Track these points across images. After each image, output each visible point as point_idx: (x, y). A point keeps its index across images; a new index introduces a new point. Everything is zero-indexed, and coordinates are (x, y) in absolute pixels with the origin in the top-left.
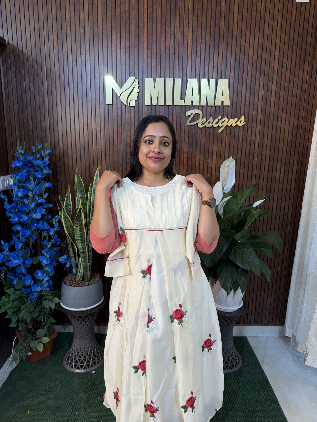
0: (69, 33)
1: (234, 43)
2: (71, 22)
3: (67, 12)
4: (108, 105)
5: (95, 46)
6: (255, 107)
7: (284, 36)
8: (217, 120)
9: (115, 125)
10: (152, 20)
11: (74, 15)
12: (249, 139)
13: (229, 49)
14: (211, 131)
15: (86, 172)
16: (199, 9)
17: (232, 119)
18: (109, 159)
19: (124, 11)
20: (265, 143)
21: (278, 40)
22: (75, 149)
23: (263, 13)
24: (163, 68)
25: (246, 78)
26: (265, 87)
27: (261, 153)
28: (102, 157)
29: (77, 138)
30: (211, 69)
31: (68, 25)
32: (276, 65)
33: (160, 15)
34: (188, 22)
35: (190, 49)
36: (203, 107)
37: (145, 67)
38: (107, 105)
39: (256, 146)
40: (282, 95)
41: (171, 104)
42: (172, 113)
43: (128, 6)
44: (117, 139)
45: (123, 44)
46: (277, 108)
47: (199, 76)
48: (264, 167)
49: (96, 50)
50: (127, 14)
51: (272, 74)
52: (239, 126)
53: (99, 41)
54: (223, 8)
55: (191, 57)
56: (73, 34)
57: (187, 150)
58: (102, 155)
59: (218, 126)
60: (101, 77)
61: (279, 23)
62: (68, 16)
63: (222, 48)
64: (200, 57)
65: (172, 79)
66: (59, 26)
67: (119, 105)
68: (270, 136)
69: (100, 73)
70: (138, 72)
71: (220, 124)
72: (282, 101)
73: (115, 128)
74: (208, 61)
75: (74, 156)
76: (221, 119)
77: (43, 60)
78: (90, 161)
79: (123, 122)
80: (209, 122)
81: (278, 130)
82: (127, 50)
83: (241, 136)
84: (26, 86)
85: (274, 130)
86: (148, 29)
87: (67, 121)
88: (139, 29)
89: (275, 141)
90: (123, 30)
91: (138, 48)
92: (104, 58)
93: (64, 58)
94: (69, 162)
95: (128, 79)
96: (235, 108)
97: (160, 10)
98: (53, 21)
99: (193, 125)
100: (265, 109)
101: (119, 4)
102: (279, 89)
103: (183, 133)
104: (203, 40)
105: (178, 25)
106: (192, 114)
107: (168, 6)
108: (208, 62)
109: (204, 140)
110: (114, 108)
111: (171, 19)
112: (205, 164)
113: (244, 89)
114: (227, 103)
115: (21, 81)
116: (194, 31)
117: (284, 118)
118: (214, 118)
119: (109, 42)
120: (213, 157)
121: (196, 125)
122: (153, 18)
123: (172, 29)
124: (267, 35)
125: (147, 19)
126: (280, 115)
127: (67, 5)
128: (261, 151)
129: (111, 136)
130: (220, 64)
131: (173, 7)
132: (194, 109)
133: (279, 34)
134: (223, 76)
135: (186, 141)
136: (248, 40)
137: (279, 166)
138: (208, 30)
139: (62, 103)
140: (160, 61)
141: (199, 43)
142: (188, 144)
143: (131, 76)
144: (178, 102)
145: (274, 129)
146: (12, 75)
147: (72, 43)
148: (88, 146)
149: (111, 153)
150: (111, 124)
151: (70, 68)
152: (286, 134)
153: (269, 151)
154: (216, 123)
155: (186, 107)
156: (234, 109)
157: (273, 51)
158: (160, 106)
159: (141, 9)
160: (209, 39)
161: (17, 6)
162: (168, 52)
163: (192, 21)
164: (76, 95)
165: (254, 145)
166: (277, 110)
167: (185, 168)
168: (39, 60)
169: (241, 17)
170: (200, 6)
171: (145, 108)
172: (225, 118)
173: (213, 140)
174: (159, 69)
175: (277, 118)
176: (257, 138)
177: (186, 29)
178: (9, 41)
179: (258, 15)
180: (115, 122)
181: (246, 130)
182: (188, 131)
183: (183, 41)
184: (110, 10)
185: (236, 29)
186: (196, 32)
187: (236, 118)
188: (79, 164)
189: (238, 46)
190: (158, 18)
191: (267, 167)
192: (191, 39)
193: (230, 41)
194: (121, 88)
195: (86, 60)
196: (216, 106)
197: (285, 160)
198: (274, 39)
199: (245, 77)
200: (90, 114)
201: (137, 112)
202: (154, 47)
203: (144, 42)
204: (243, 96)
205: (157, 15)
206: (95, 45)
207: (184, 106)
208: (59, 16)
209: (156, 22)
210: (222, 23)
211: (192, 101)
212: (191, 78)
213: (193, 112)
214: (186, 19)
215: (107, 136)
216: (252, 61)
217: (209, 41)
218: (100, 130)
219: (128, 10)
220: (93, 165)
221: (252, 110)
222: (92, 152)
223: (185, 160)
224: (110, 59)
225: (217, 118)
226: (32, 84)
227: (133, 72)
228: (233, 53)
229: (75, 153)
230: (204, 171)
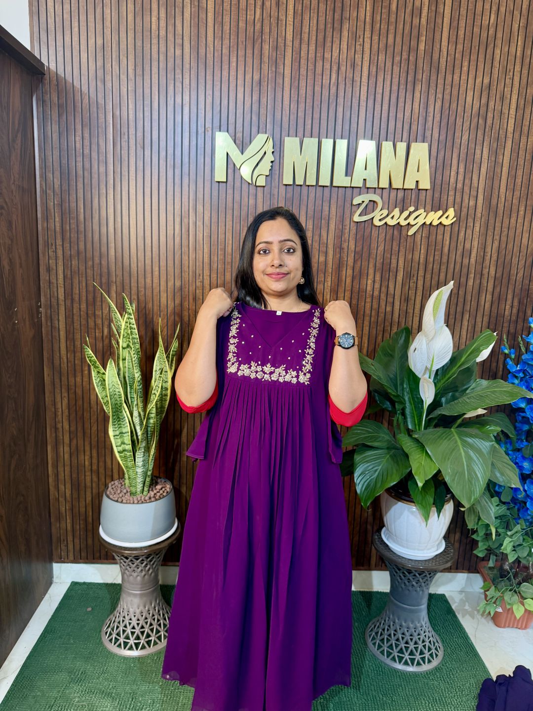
0: (155, 56)
1: (441, 81)
2: (160, 37)
3: (154, 19)
4: (219, 182)
5: (199, 79)
6: (474, 193)
7: (527, 71)
8: (406, 213)
9: (229, 217)
10: (301, 36)
11: (165, 25)
12: (460, 248)
13: (432, 91)
14: (396, 232)
15: (176, 297)
16: (383, 21)
17: (433, 212)
18: (216, 275)
19: (252, 21)
20: (487, 256)
21: (517, 79)
22: (158, 258)
23: (492, 31)
24: (316, 122)
25: (459, 143)
26: (491, 160)
27: (480, 273)
28: (204, 272)
29: (163, 239)
30: (399, 125)
31: (155, 41)
32: (512, 122)
33: (315, 29)
34: (362, 43)
35: (364, 89)
36: (384, 190)
37: (285, 119)
38: (217, 182)
39: (473, 260)
40: (520, 173)
41: (328, 184)
42: (329, 199)
43: (260, 13)
44: (231, 242)
45: (249, 77)
46: (511, 196)
47: (378, 137)
48: (484, 297)
49: (201, 87)
50: (258, 26)
51: (503, 136)
52: (445, 226)
53: (207, 70)
54: (424, 20)
55: (365, 103)
56: (162, 58)
57: (352, 264)
58: (204, 269)
59: (409, 224)
60: (209, 134)
61: (519, 49)
62: (154, 27)
63: (420, 90)
64: (381, 103)
65: (332, 141)
66: (139, 43)
67: (238, 184)
68: (496, 244)
69: (206, 127)
70: (272, 127)
71: (411, 220)
72: (520, 184)
73: (229, 224)
74: (395, 111)
75: (156, 269)
76: (414, 211)
77: (107, 101)
78: (183, 278)
79: (244, 213)
80: (393, 216)
81: (511, 234)
82: (256, 89)
83: (448, 243)
84: (77, 145)
85: (505, 233)
86: (294, 53)
87: (145, 208)
88: (278, 53)
89: (504, 252)
90: (249, 52)
91: (274, 85)
92: (214, 101)
93: (145, 100)
94: (146, 280)
95: (255, 138)
96: (439, 193)
97: (315, 21)
98: (129, 34)
99: (365, 221)
100: (490, 197)
101: (244, 8)
102: (516, 164)
103: (346, 235)
104: (387, 74)
105: (346, 47)
106: (363, 202)
107: (329, 13)
108: (395, 113)
109: (383, 247)
110: (228, 187)
111: (334, 36)
112: (384, 289)
113: (455, 162)
114: (425, 184)
115: (69, 136)
116: (372, 59)
117: (522, 213)
118: (402, 209)
119: (225, 73)
120: (398, 277)
121: (369, 221)
122: (303, 34)
123: (335, 54)
124: (497, 69)
125: (292, 36)
126: (515, 208)
127: (155, 6)
128: (481, 269)
129: (221, 236)
130: (415, 116)
131: (337, 16)
132: (367, 193)
133: (518, 68)
134: (420, 138)
135: (351, 248)
136: (464, 78)
137: (510, 297)
138: (397, 59)
139: (138, 176)
140: (311, 110)
141: (380, 79)
142: (353, 253)
143: (262, 133)
144: (341, 180)
145: (504, 231)
146: (53, 125)
147: (160, 74)
148: (180, 253)
149: (219, 266)
150: (222, 216)
151: (155, 116)
152: (525, 241)
153: (494, 270)
154: (406, 219)
155: (354, 189)
156: (437, 195)
157: (506, 98)
158: (308, 186)
159: (282, 17)
160: (398, 74)
161: (67, 7)
162: (325, 93)
163: (369, 42)
164: (162, 162)
165: (468, 258)
166: (511, 199)
167: (348, 294)
168: (101, 101)
169: (455, 37)
170: (384, 16)
171: (282, 189)
172: (421, 211)
173: (398, 247)
174: (309, 122)
175: (510, 213)
176: (474, 247)
177: (359, 56)
178: (50, 67)
179: (484, 35)
180: (229, 212)
181: (457, 232)
182: (355, 231)
183: (352, 75)
184: (229, 19)
185: (446, 58)
186: (376, 61)
187: (439, 210)
188: (163, 283)
189: (448, 87)
190: (310, 35)
191: (489, 297)
192: (367, 73)
193: (433, 78)
194: (242, 154)
195: (184, 103)
196: (405, 189)
197: (521, 286)
198: (509, 77)
199: (457, 141)
200: (187, 197)
201: (269, 196)
202: (303, 84)
203: (285, 76)
204: (453, 173)
205: (309, 28)
206: (199, 77)
207: (351, 187)
208: (138, 25)
209: (307, 41)
210: (422, 47)
211: (365, 180)
212: (364, 138)
213: (366, 198)
214: (360, 37)
215: (214, 237)
216: (470, 114)
217: (398, 76)
218: (202, 225)
219: (259, 18)
220: (187, 286)
221: (468, 198)
222: (187, 262)
223: (349, 280)
224: (225, 102)
225: (407, 210)
226: (87, 143)
227: (264, 126)
228: (439, 98)
229: (158, 265)
230: (381, 301)
